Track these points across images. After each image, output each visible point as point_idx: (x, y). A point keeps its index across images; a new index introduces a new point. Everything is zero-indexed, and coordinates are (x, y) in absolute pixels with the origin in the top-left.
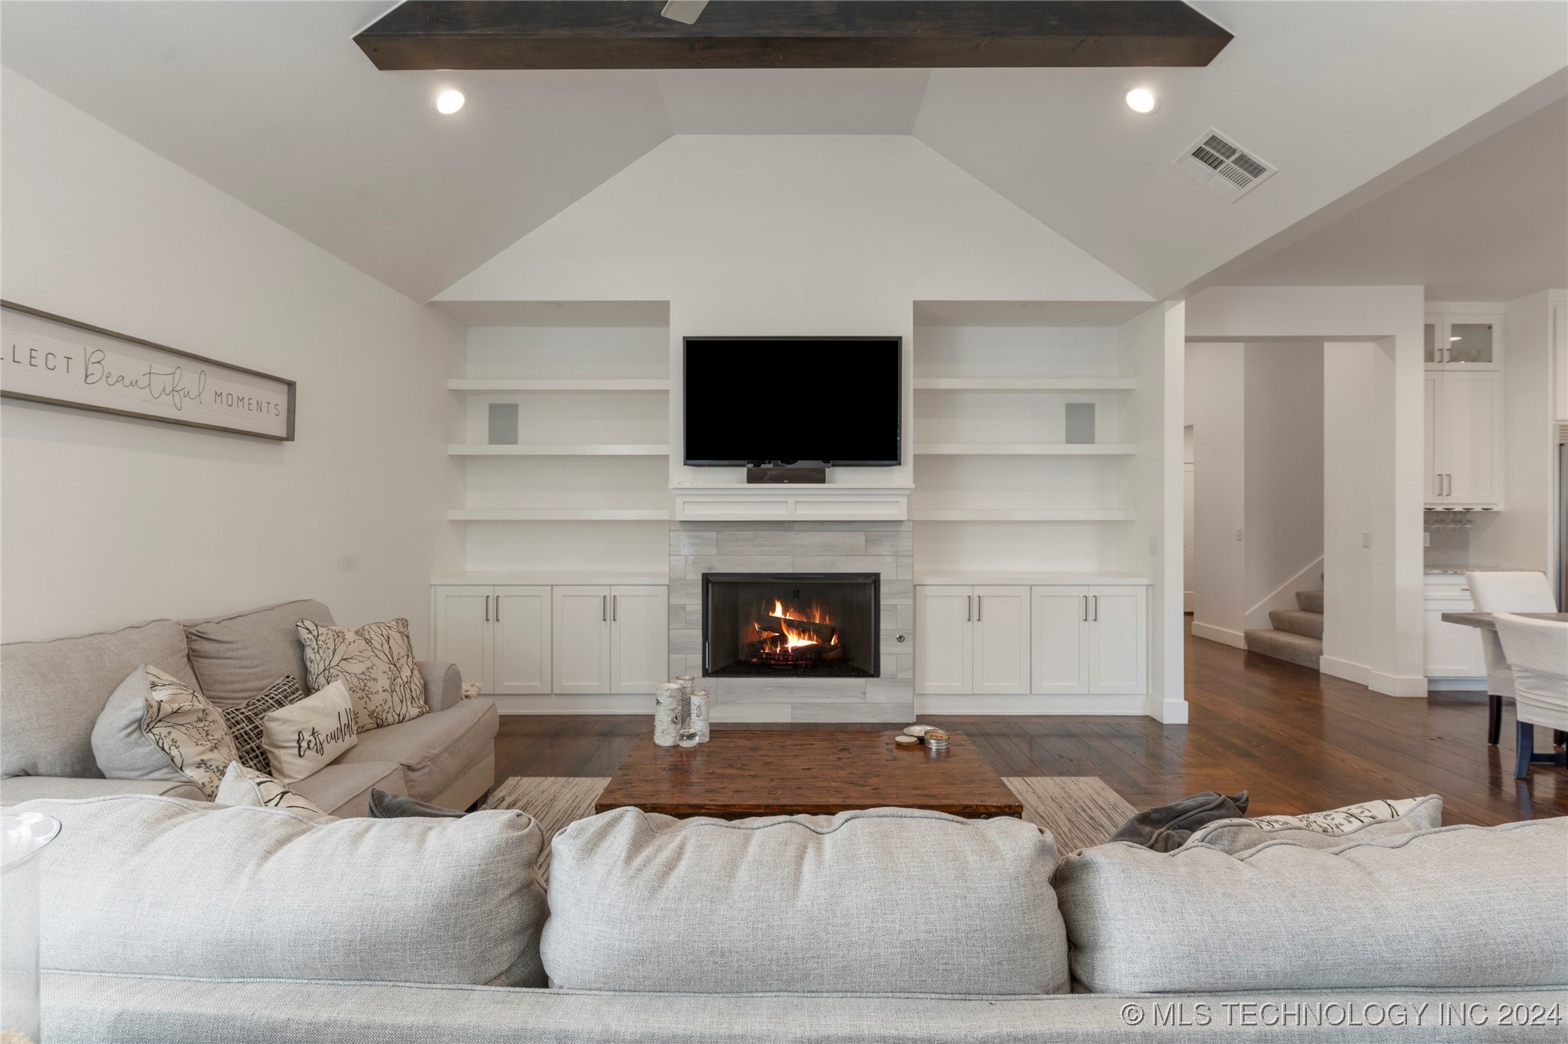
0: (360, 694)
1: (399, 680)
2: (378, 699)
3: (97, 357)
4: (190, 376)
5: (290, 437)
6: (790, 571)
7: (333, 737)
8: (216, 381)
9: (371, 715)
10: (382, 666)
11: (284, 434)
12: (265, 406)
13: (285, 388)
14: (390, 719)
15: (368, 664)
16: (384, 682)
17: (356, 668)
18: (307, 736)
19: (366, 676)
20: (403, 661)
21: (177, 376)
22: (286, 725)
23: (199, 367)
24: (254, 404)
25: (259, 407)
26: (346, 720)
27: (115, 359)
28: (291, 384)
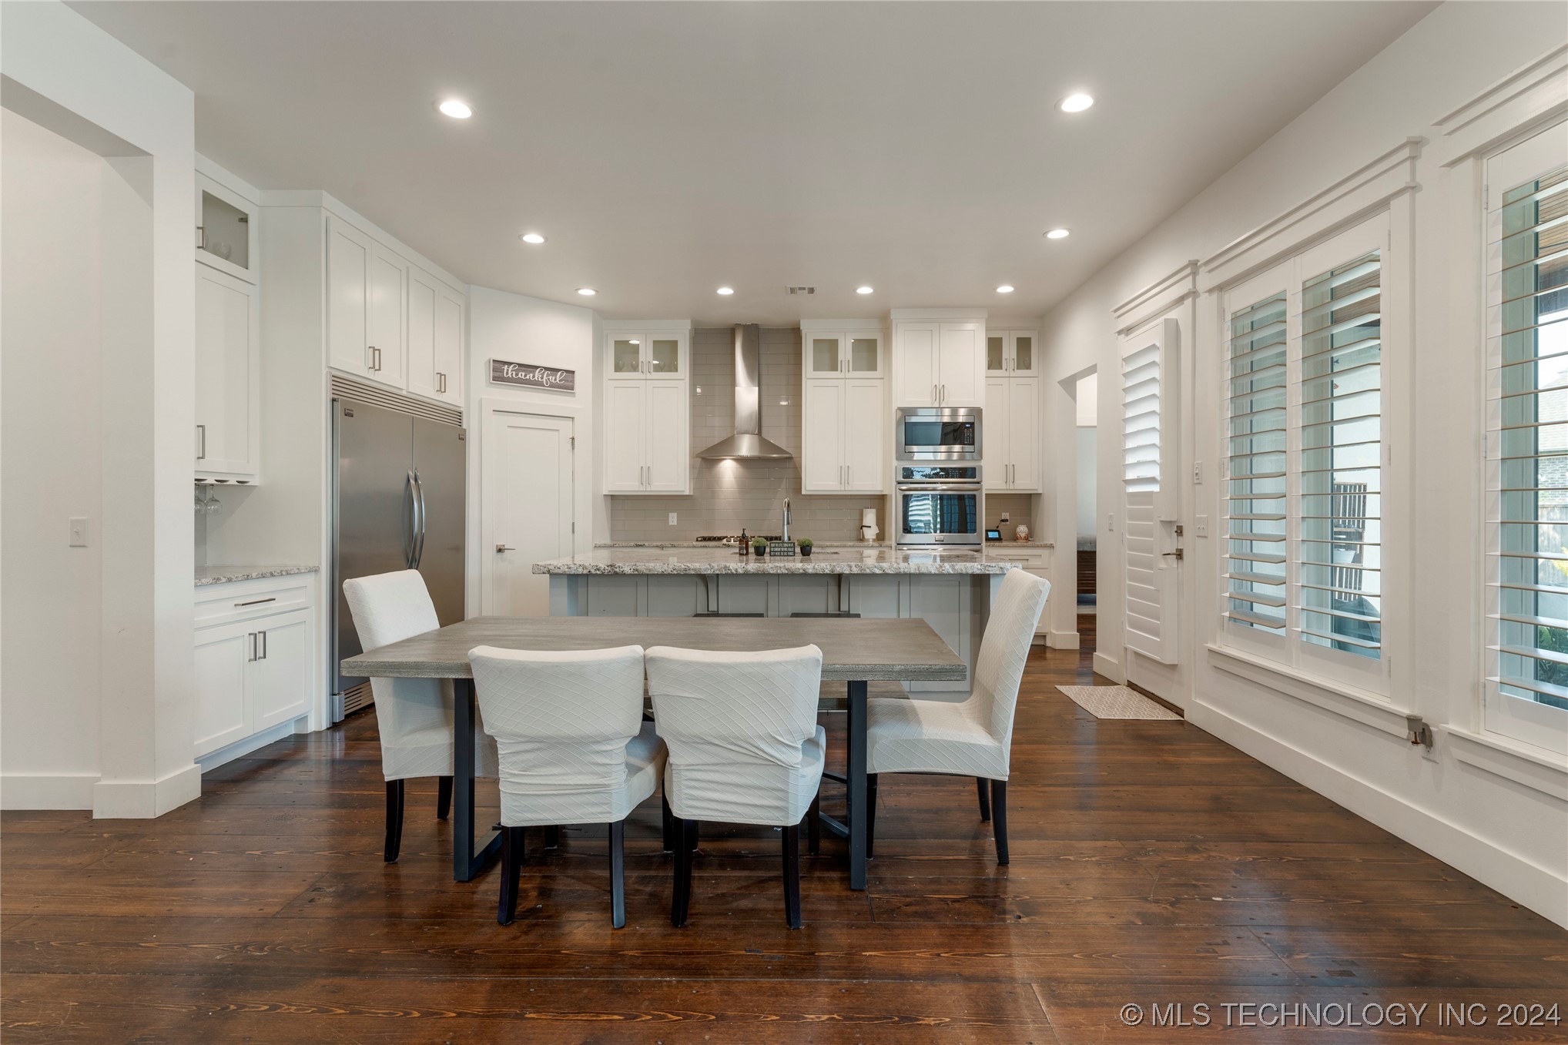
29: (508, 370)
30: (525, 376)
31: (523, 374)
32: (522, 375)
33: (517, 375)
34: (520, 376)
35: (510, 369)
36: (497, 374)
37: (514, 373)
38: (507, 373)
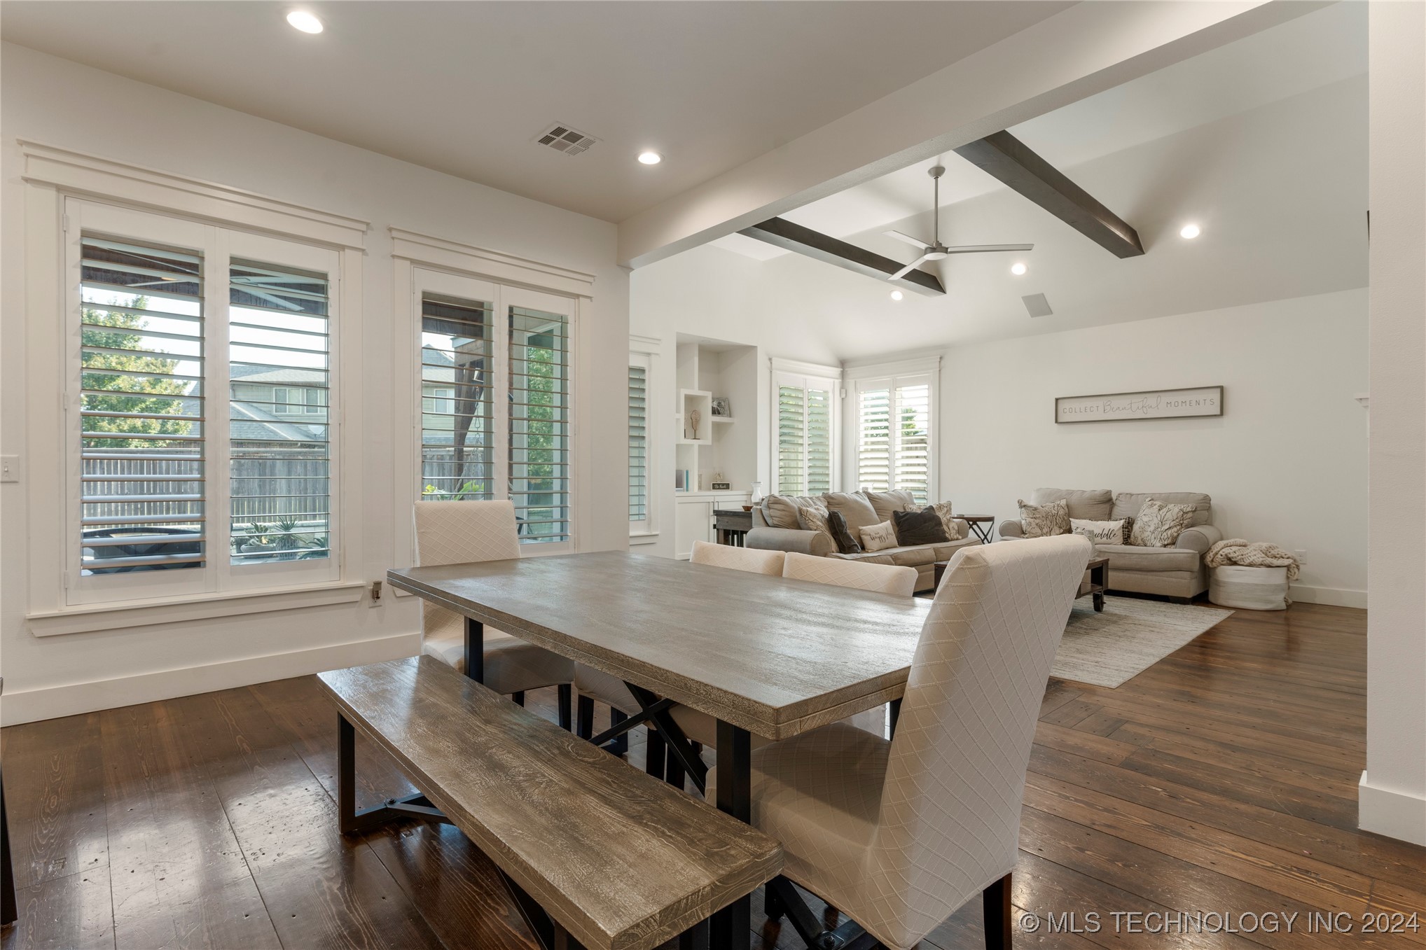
0: (1141, 530)
1: (1159, 529)
2: (1146, 534)
3: (1108, 403)
4: (1152, 400)
5: (1222, 414)
8: (1166, 398)
9: (1142, 539)
10: (1156, 521)
11: (1219, 413)
12: (1202, 402)
13: (1219, 390)
14: (1148, 545)
15: (1151, 519)
16: (1152, 528)
17: (1145, 519)
19: (1147, 524)
20: (1168, 522)
21: (1145, 401)
22: (1075, 523)
23: (1158, 394)
24: (1194, 403)
25: (1198, 403)
26: (1106, 532)
27: (1116, 402)
28: (1222, 388)
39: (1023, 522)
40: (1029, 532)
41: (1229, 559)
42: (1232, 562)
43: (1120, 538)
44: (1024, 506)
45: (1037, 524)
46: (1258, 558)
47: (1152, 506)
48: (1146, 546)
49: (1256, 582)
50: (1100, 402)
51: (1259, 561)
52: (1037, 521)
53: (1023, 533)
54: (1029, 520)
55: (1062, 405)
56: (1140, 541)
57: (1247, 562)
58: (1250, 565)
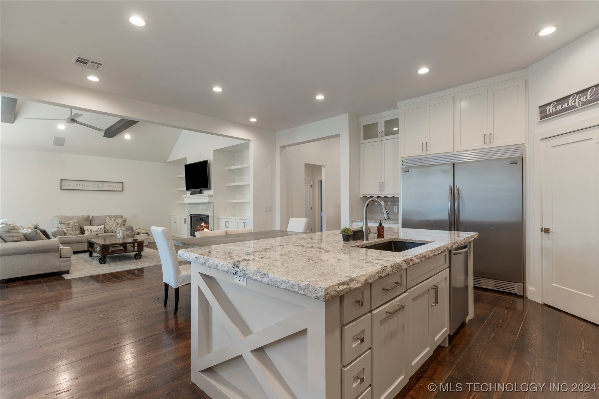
2: (112, 229)
3: (84, 184)
4: (101, 184)
5: (123, 191)
6: (199, 214)
7: (96, 231)
8: (105, 184)
9: (111, 231)
10: (115, 224)
11: (122, 190)
12: (117, 187)
13: (122, 183)
14: (114, 232)
16: (114, 226)
17: (111, 224)
18: (89, 230)
19: (112, 225)
21: (98, 184)
22: (86, 228)
23: (102, 182)
24: (114, 186)
25: (116, 187)
26: (99, 229)
27: (87, 184)
28: (123, 183)
29: (549, 108)
30: (562, 107)
31: (560, 106)
32: (559, 108)
33: (556, 109)
34: (558, 109)
35: (551, 107)
36: (543, 115)
37: (554, 108)
38: (549, 111)
39: (64, 230)
40: (69, 233)
41: (138, 233)
42: (139, 234)
43: (103, 232)
44: (63, 223)
45: (71, 230)
46: (144, 232)
47: (111, 219)
48: (112, 232)
49: (145, 238)
50: (81, 183)
51: (145, 232)
52: (70, 228)
53: (65, 234)
54: (67, 228)
55: (63, 182)
56: (110, 231)
57: (142, 233)
58: (143, 234)
